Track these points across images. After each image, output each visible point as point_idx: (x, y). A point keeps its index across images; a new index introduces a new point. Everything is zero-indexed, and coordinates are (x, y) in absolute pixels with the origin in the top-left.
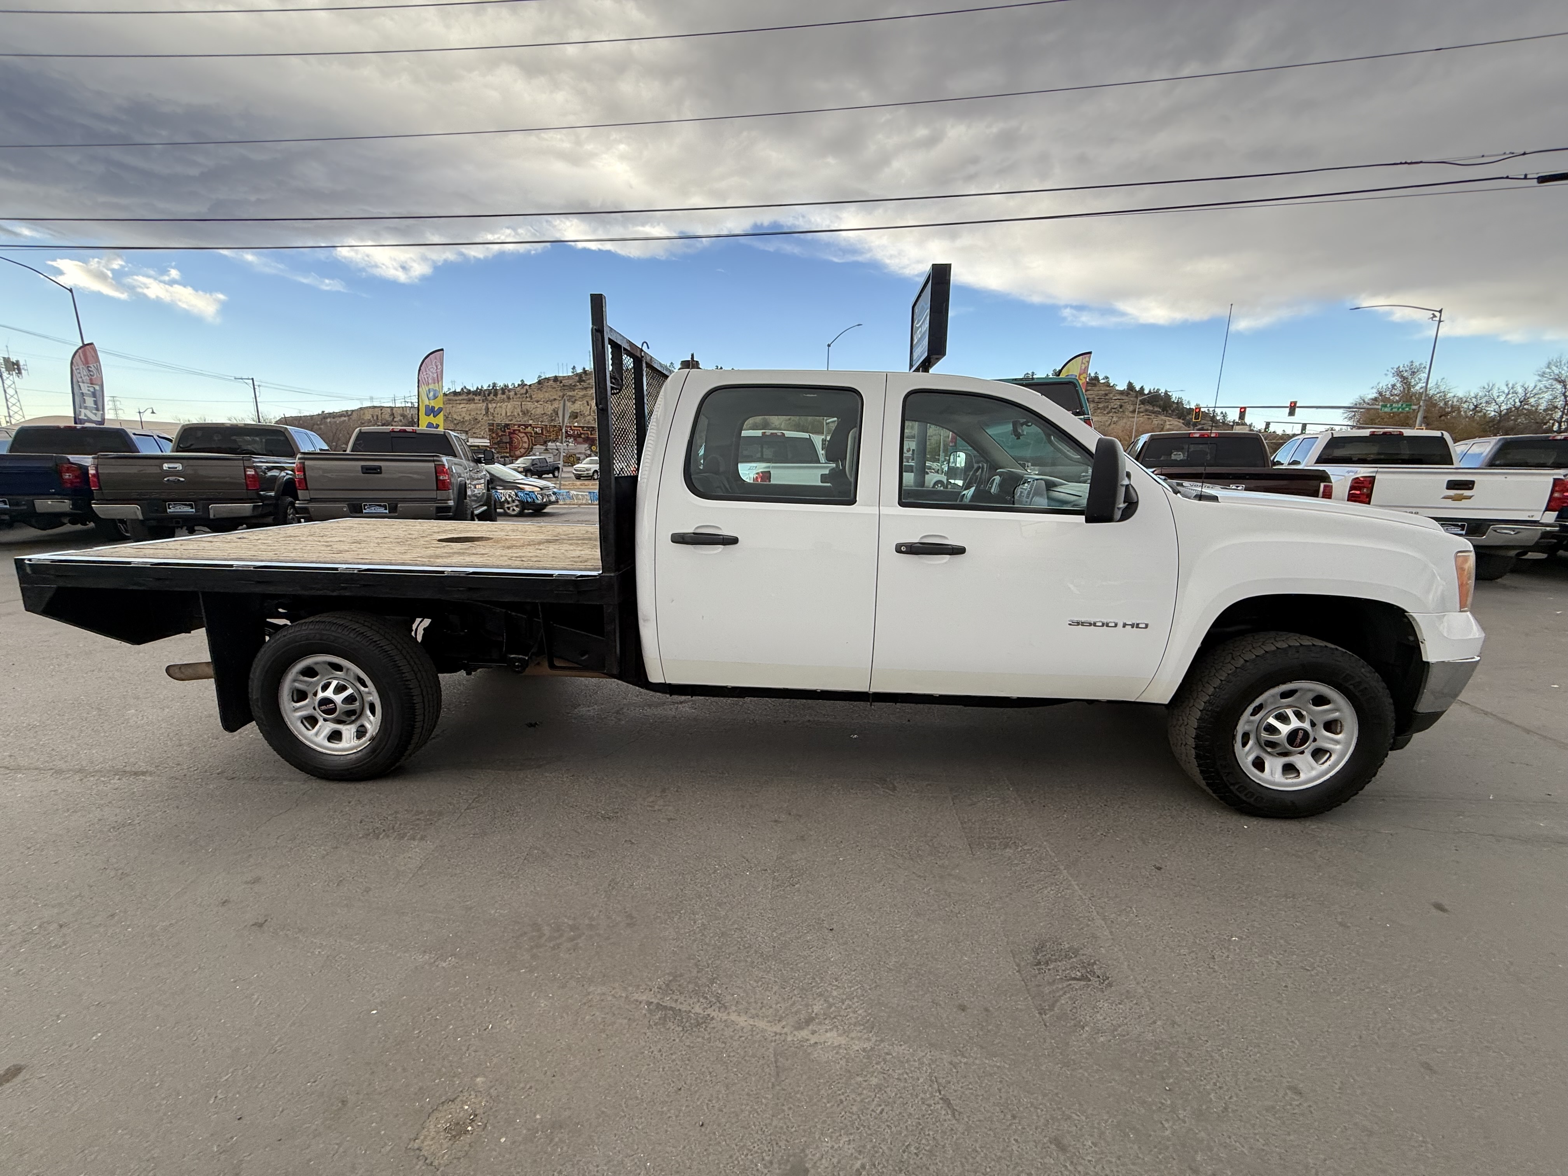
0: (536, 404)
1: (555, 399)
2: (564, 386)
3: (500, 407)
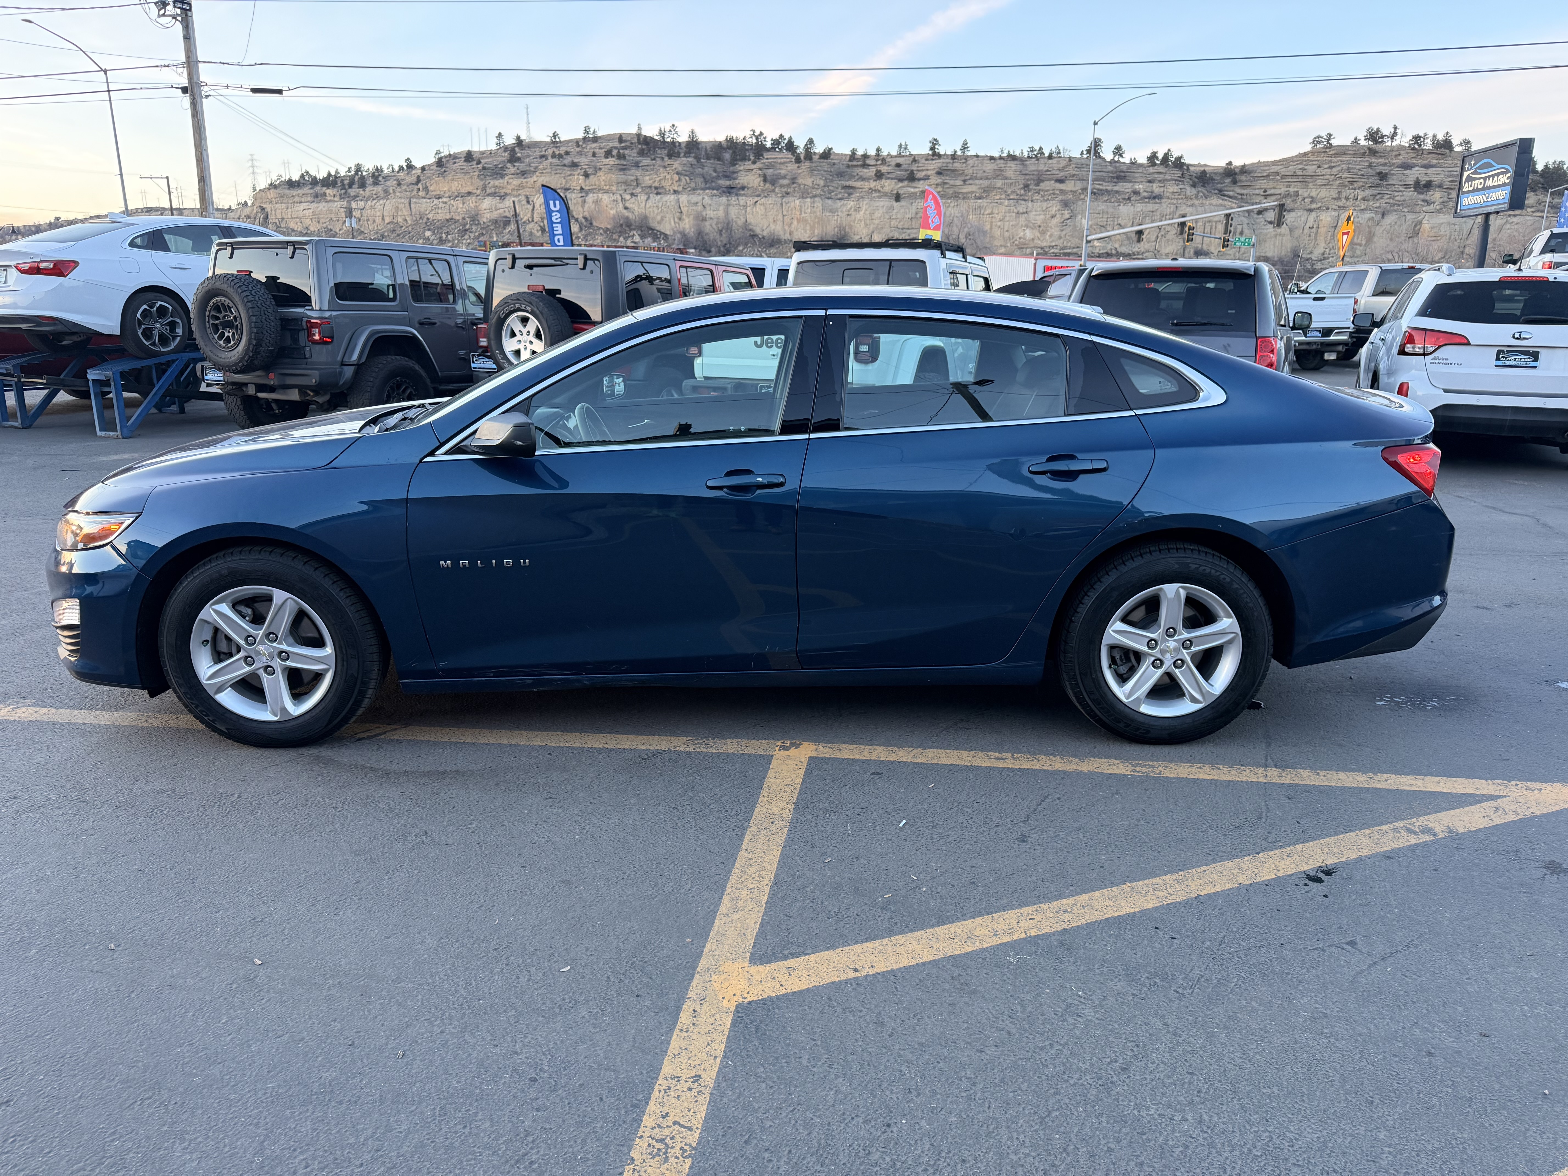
0: (436, 201)
1: (469, 193)
2: (484, 168)
3: (372, 207)
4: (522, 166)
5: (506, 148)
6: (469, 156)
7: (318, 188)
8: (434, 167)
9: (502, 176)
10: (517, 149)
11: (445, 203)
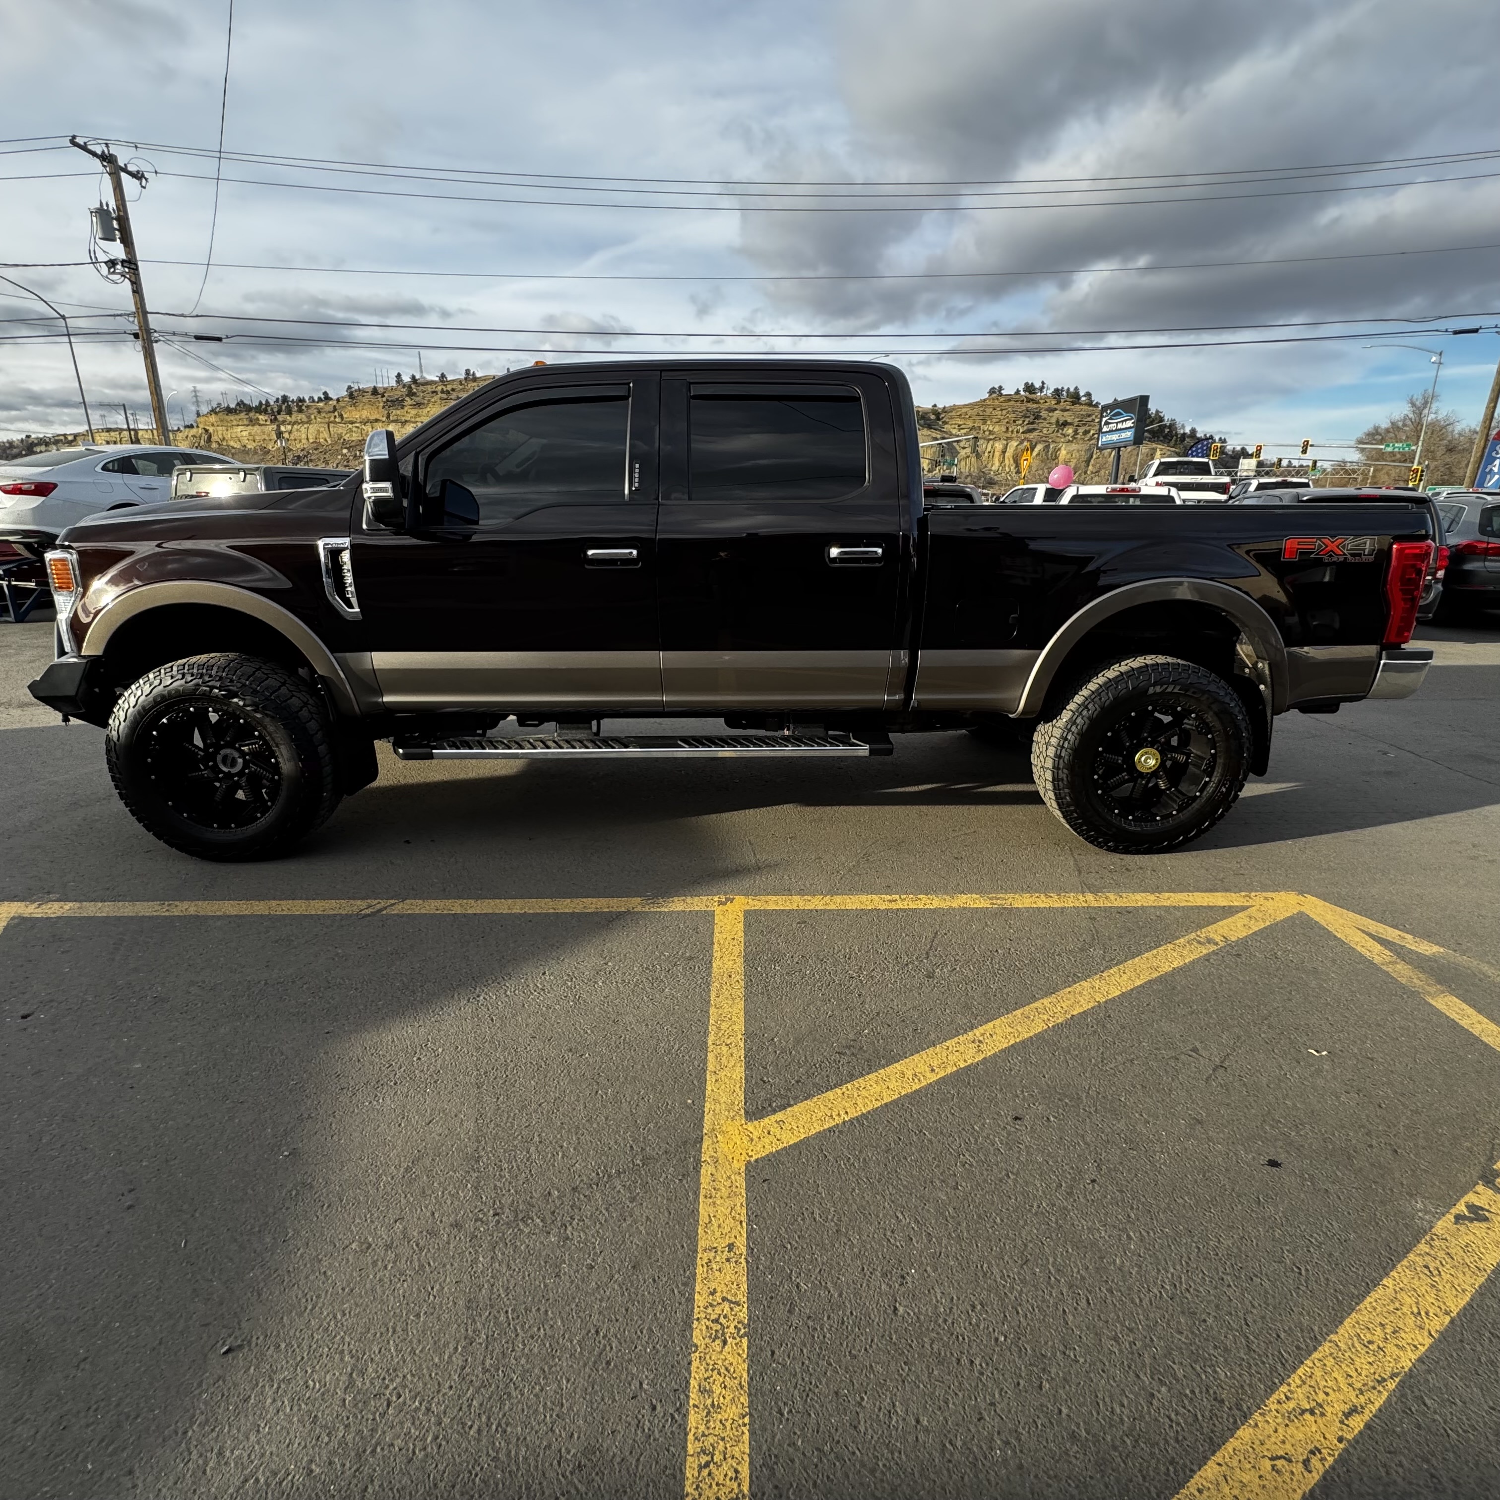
2: (387, 401)
4: (417, 399)
5: (404, 386)
6: (375, 391)
7: (251, 414)
8: (347, 399)
9: (403, 408)
10: (413, 386)
11: (357, 427)
